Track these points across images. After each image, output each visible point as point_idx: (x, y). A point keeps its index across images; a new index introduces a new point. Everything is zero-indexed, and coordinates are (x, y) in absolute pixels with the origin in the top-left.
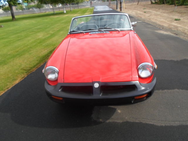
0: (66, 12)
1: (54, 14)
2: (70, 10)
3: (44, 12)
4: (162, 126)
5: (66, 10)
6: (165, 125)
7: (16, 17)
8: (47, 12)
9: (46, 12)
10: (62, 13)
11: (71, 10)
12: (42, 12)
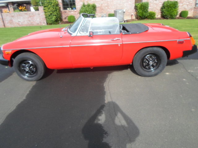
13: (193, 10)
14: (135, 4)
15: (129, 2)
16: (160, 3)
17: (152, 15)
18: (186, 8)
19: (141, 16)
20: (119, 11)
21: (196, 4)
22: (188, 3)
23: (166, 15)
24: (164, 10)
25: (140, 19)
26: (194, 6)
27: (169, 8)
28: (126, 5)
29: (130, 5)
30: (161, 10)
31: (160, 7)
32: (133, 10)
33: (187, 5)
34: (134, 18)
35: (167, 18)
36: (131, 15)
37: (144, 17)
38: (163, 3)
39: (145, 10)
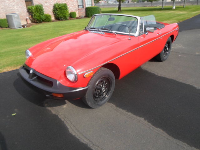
0: (175, 8)
1: (162, 9)
2: (183, 6)
3: (156, 6)
4: (72, 134)
5: (175, 6)
6: (75, 135)
7: (122, 9)
8: (159, 6)
9: (157, 6)
10: (171, 9)
11: (185, 6)
12: (153, 6)
13: (78, 11)
14: (27, 7)
15: (20, 5)
16: (51, 5)
17: (49, 18)
18: (72, 9)
19: (39, 19)
20: (15, 15)
21: (79, 6)
22: (72, 5)
23: (60, 17)
24: (57, 12)
25: (37, 23)
26: (78, 8)
27: (61, 10)
28: (16, 8)
29: (21, 8)
30: (53, 13)
31: (52, 10)
32: (26, 14)
33: (73, 7)
34: (29, 22)
35: (62, 20)
36: (25, 19)
37: (42, 20)
38: (53, 5)
39: (42, 13)
